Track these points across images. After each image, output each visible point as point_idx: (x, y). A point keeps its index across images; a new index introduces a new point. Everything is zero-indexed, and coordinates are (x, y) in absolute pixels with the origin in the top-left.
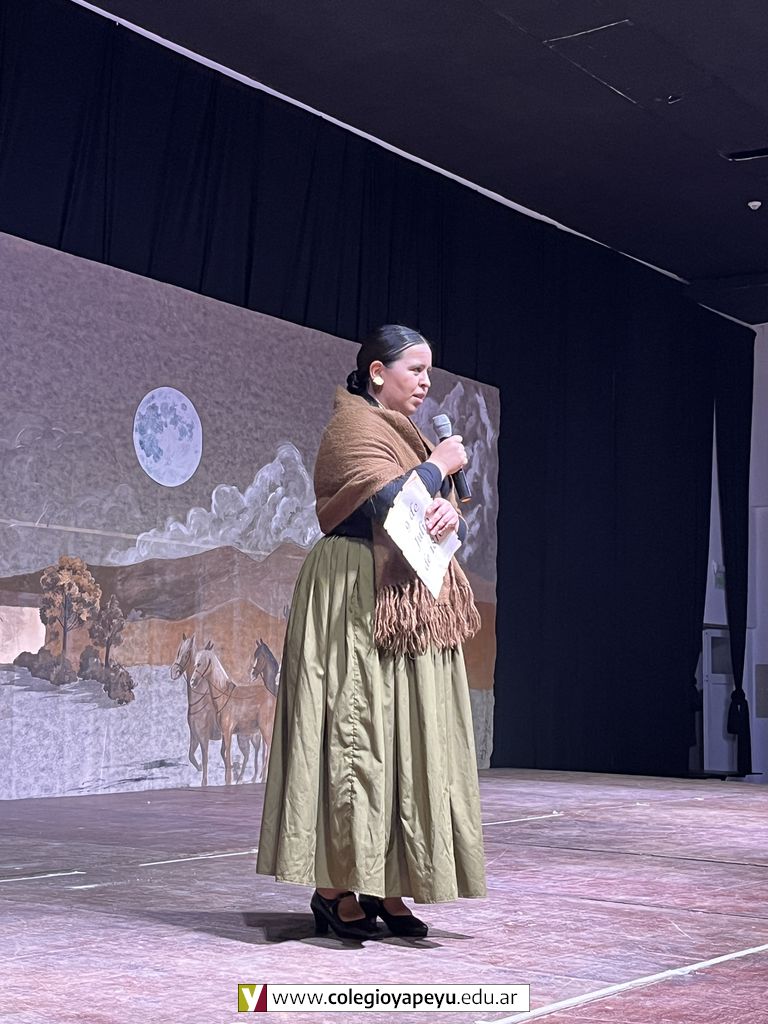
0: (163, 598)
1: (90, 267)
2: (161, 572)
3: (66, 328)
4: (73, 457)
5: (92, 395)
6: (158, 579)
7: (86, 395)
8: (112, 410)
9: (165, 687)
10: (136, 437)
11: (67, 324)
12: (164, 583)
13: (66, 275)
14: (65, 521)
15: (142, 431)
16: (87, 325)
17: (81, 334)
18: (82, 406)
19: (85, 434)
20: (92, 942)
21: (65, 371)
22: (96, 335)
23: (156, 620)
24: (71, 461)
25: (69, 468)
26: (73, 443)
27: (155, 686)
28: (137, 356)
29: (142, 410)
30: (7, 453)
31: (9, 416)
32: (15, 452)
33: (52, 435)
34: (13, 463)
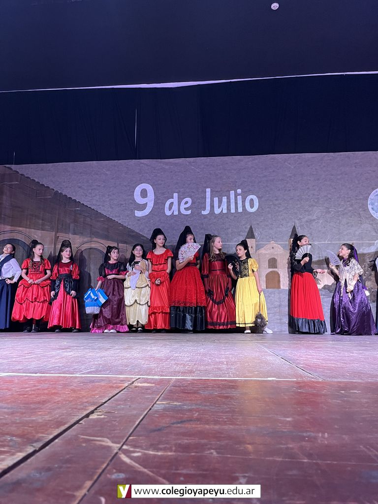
1: (341, 155)
3: (332, 177)
4: (340, 218)
5: (346, 196)
7: (344, 197)
8: (356, 199)
10: (370, 207)
11: (332, 175)
13: (330, 160)
14: (339, 240)
15: (373, 204)
16: (341, 174)
17: (339, 177)
18: (342, 201)
19: (345, 209)
21: (333, 190)
22: (346, 176)
24: (339, 219)
25: (338, 222)
26: (340, 213)
28: (367, 179)
29: (371, 197)
30: (311, 221)
31: (310, 209)
32: (314, 220)
33: (329, 212)
34: (314, 223)
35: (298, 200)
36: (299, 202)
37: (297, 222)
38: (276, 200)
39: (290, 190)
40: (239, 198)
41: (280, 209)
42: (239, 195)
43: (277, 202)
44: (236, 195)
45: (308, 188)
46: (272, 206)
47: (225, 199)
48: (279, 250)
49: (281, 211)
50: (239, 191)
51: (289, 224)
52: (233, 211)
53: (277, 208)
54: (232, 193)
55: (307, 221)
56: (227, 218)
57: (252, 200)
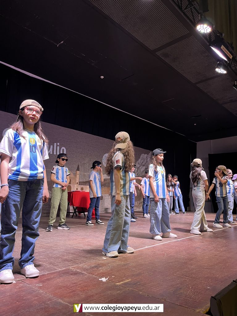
0: (107, 184)
1: (96, 137)
2: (107, 181)
6: (106, 182)
8: (100, 157)
9: (108, 197)
10: (103, 161)
11: (93, 145)
12: (107, 182)
15: (104, 160)
17: (95, 146)
20: (92, 234)
21: (93, 152)
22: (97, 146)
23: (106, 187)
27: (106, 197)
28: (103, 149)
29: (104, 157)
30: (84, 164)
31: (85, 158)
32: (86, 163)
33: (91, 161)
34: (85, 165)
35: (81, 153)
36: (81, 155)
37: (80, 163)
38: (73, 152)
39: (78, 148)
40: (58, 147)
41: (74, 156)
42: (58, 146)
43: (73, 153)
44: (57, 146)
45: (85, 149)
46: (71, 155)
47: (52, 147)
48: (72, 176)
49: (74, 157)
50: (58, 144)
51: (77, 164)
52: (55, 154)
53: (73, 155)
54: (55, 144)
55: (83, 164)
56: (52, 156)
57: (63, 149)
